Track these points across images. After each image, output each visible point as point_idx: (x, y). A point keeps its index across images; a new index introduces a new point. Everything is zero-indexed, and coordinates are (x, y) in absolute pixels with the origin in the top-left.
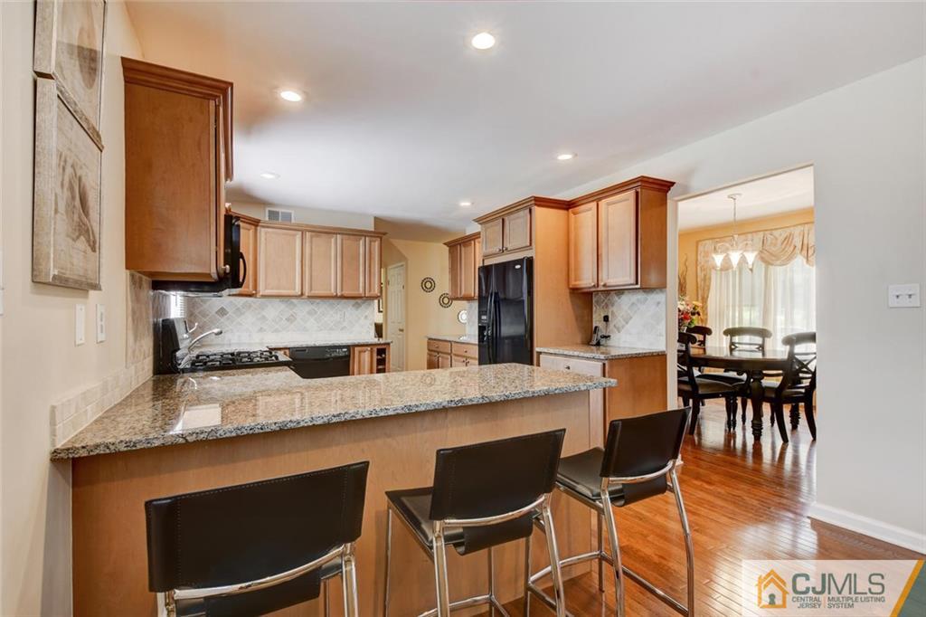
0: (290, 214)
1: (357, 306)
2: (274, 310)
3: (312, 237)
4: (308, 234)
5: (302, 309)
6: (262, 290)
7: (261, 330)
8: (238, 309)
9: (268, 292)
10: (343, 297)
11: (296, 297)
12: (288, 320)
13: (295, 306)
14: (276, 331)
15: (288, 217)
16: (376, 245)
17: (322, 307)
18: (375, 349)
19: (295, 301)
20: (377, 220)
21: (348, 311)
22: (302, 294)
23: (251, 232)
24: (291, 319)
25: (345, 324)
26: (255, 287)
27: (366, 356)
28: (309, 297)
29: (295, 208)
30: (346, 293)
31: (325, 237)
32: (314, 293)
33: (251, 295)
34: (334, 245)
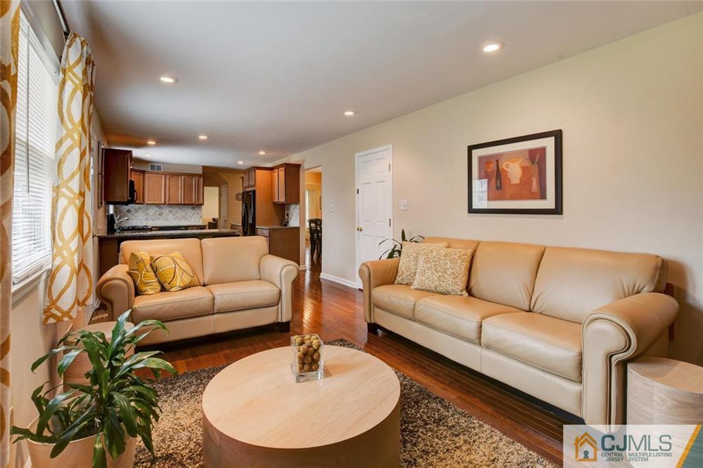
0: (160, 166)
1: (193, 208)
2: (152, 211)
3: (169, 178)
4: (168, 176)
5: (166, 210)
6: (146, 202)
7: (147, 219)
8: (136, 210)
9: (149, 202)
10: (184, 204)
11: (163, 204)
13: (162, 208)
14: (153, 220)
15: (159, 168)
16: (201, 180)
17: (175, 210)
19: (162, 206)
20: (204, 167)
21: (190, 211)
22: (165, 203)
23: (142, 176)
24: (160, 214)
25: (187, 217)
26: (143, 200)
28: (169, 204)
29: (163, 163)
30: (186, 202)
31: (176, 177)
32: (171, 202)
33: (141, 204)
34: (181, 181)
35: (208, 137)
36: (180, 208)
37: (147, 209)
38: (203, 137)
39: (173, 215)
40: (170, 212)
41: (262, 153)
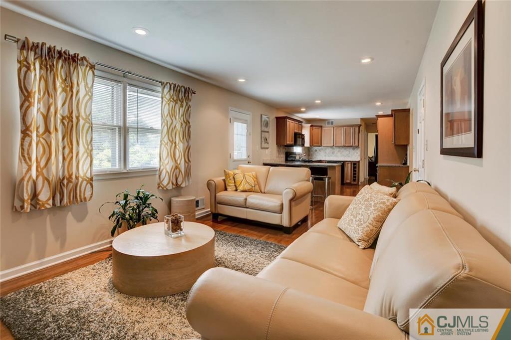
1: (354, 149)
2: (329, 150)
4: (335, 128)
5: (336, 150)
6: (323, 145)
7: (325, 156)
9: (325, 145)
10: (345, 147)
11: (332, 146)
12: (332, 153)
14: (330, 156)
15: (332, 123)
18: (352, 163)
21: (351, 151)
22: (334, 146)
23: (320, 130)
25: (350, 155)
26: (321, 144)
27: (349, 165)
28: (336, 146)
29: (333, 120)
30: (346, 145)
31: (340, 128)
32: (337, 145)
33: (320, 146)
34: (343, 130)
35: (321, 101)
36: (345, 149)
37: (326, 149)
38: (318, 102)
39: (341, 154)
40: (339, 151)
41: (378, 104)
